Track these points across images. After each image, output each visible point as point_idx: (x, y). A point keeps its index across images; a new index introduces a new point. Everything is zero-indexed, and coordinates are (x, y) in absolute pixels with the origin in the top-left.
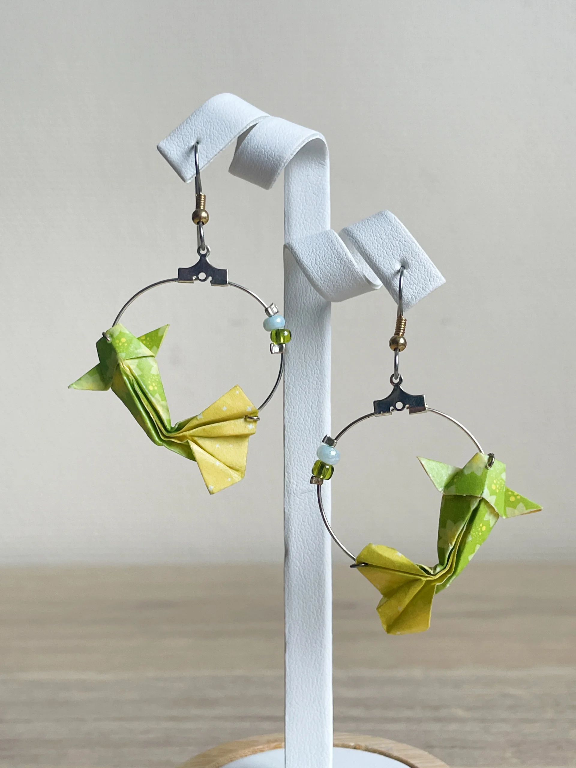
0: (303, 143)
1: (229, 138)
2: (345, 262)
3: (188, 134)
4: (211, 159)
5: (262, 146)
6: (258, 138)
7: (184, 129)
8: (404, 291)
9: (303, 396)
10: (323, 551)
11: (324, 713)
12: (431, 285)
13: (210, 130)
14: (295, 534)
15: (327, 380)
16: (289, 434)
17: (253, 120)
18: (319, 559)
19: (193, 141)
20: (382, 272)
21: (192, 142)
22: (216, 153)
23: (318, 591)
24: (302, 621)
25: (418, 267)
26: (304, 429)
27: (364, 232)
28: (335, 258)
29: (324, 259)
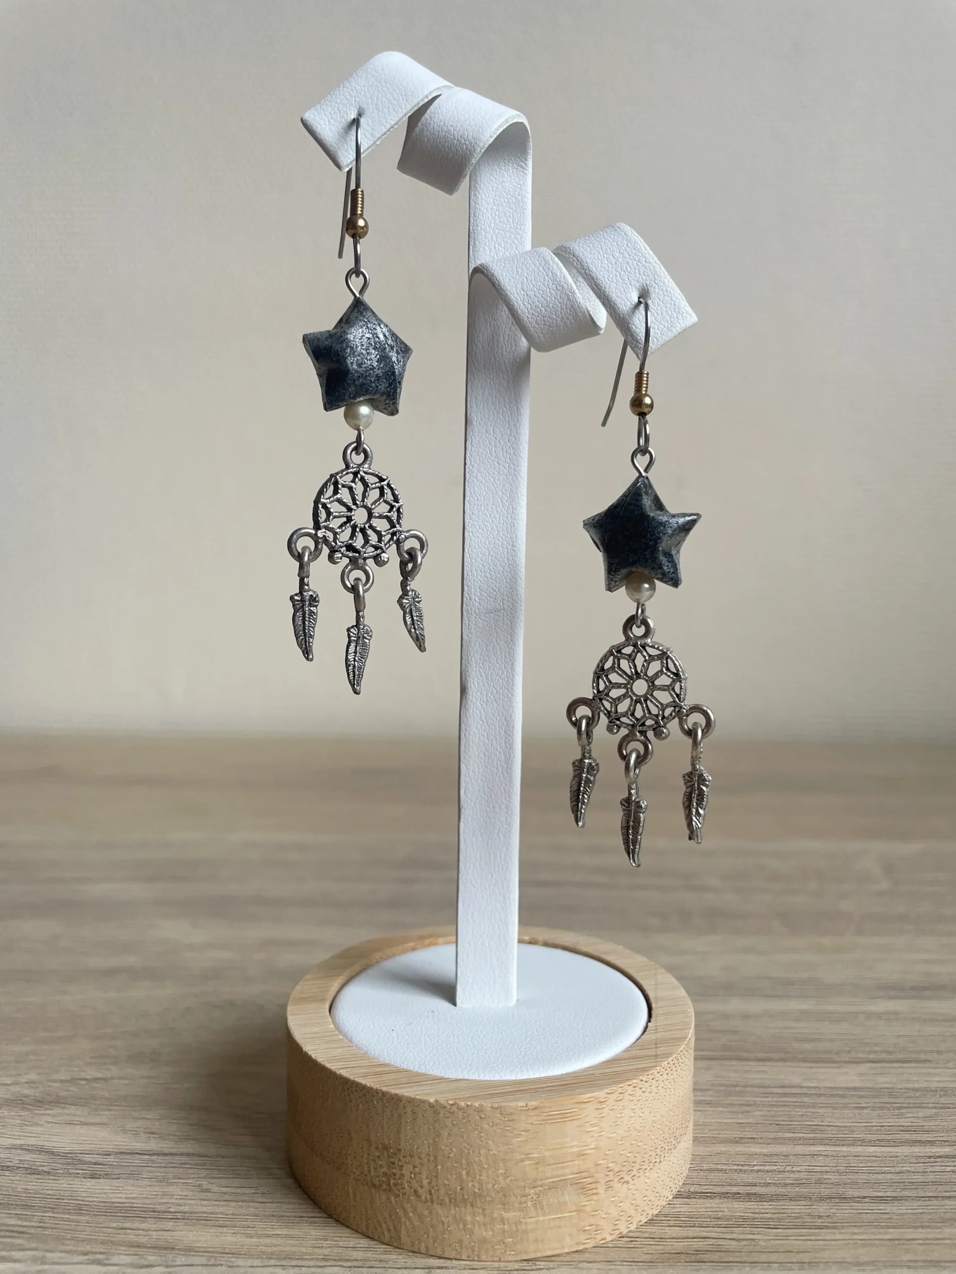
0: (507, 122)
1: (404, 110)
2: (563, 288)
3: (346, 102)
4: (377, 140)
5: (451, 123)
7: (340, 94)
9: (491, 484)
12: (680, 324)
14: (476, 667)
15: (523, 464)
17: (438, 86)
19: (353, 112)
20: (614, 304)
21: (351, 114)
22: (384, 131)
23: (505, 741)
24: (482, 780)
26: (490, 529)
27: (589, 249)
28: (548, 282)
29: (534, 283)
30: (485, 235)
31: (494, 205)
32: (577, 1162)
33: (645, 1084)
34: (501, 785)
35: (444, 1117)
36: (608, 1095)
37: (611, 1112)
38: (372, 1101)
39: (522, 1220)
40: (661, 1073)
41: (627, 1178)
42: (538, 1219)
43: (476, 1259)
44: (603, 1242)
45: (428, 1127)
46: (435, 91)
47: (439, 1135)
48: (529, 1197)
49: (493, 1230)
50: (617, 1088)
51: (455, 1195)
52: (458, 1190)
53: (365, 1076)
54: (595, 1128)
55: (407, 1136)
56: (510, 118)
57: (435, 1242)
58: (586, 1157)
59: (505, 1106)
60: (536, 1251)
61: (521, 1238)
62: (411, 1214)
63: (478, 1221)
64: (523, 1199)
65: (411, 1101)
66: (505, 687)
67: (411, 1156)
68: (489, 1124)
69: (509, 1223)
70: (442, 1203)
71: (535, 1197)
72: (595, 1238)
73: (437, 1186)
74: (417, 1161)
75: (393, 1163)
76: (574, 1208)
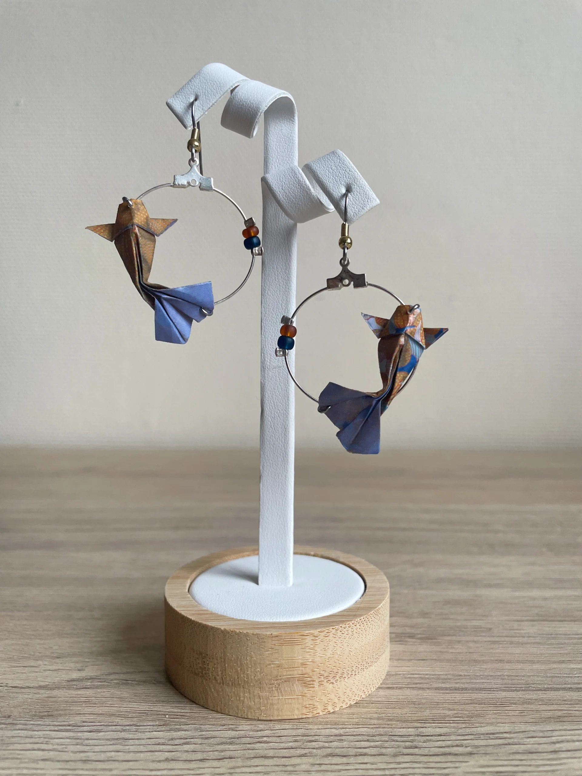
0: (276, 98)
1: (219, 95)
2: (304, 187)
3: (189, 92)
4: (206, 112)
5: (244, 100)
6: (241, 94)
7: (186, 89)
8: (348, 210)
9: (275, 297)
10: (288, 410)
11: (287, 527)
12: (368, 205)
13: (205, 90)
14: (268, 398)
15: (293, 285)
16: (265, 325)
17: (238, 80)
18: (285, 416)
20: (332, 195)
21: (192, 99)
22: (209, 106)
23: (284, 440)
24: (272, 460)
25: (359, 190)
26: (275, 321)
27: (319, 165)
28: (296, 184)
29: (288, 185)
30: (272, 160)
31: (277, 142)
32: (301, 668)
33: (344, 629)
34: (282, 464)
35: (228, 638)
36: (319, 633)
37: (321, 642)
38: (194, 628)
39: (270, 697)
40: (355, 624)
41: (332, 681)
42: (279, 697)
43: (246, 717)
44: (317, 715)
45: (221, 643)
46: (237, 83)
47: (226, 648)
48: (274, 685)
49: (254, 702)
50: (326, 630)
51: (235, 680)
52: (236, 678)
53: (193, 615)
54: (312, 650)
55: (210, 647)
56: (277, 95)
57: (225, 706)
58: (306, 666)
59: (260, 634)
60: (278, 716)
61: (270, 708)
62: (213, 690)
63: (247, 696)
64: (271, 686)
65: (212, 628)
66: (284, 410)
67: (213, 658)
68: (251, 643)
69: (263, 698)
70: (228, 685)
71: (277, 685)
72: (312, 712)
73: (225, 675)
74: (216, 661)
75: (204, 662)
76: (300, 694)
